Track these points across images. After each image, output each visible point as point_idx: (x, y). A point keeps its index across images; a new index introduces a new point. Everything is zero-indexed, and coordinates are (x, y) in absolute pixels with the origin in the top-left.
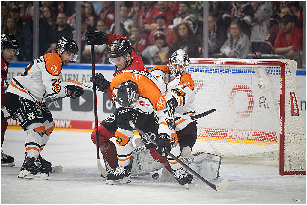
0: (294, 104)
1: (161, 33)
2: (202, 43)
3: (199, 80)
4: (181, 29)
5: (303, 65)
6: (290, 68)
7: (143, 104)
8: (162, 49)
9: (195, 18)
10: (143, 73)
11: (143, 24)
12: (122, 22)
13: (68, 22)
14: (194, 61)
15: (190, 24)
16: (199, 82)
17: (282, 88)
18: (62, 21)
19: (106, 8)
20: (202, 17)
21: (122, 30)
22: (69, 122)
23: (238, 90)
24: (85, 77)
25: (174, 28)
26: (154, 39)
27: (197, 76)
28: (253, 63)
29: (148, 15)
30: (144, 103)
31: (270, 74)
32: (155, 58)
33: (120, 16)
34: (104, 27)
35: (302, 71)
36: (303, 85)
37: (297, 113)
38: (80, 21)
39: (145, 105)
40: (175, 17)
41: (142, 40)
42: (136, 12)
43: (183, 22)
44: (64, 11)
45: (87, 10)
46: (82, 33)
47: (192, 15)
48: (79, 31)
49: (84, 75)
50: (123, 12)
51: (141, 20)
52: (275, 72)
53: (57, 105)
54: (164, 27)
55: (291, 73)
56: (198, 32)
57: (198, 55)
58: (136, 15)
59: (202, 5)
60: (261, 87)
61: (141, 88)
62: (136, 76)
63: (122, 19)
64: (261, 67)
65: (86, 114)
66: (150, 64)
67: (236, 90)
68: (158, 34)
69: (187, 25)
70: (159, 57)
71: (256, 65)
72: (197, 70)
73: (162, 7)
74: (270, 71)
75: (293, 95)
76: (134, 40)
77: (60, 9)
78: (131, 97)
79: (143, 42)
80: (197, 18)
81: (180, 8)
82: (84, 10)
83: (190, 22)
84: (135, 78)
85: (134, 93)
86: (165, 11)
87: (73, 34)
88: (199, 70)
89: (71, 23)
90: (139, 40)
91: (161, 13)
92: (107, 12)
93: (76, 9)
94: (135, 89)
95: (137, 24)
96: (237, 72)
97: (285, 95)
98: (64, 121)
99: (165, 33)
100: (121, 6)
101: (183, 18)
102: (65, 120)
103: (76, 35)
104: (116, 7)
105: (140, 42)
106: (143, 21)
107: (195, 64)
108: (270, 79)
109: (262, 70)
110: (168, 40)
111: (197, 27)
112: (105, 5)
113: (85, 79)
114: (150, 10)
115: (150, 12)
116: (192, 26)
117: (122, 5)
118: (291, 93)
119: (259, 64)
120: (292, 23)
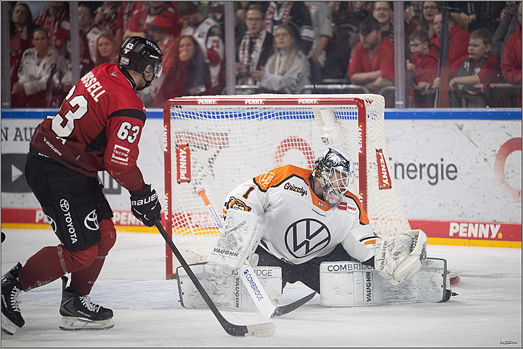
0: (382, 169)
5: (397, 103)
6: (374, 109)
14: (210, 101)
17: (361, 142)
23: (288, 148)
24: (20, 132)
28: (311, 101)
31: (341, 118)
35: (395, 113)
36: (397, 136)
37: (388, 183)
49: (18, 129)
52: (349, 116)
55: (375, 117)
60: (327, 141)
64: (325, 108)
65: (23, 196)
67: (284, 148)
71: (316, 104)
74: (340, 114)
75: (380, 154)
96: (284, 117)
97: (367, 155)
107: (213, 105)
108: (341, 127)
109: (326, 113)
113: (20, 136)
118: (377, 151)
119: (321, 103)
120: (377, 32)
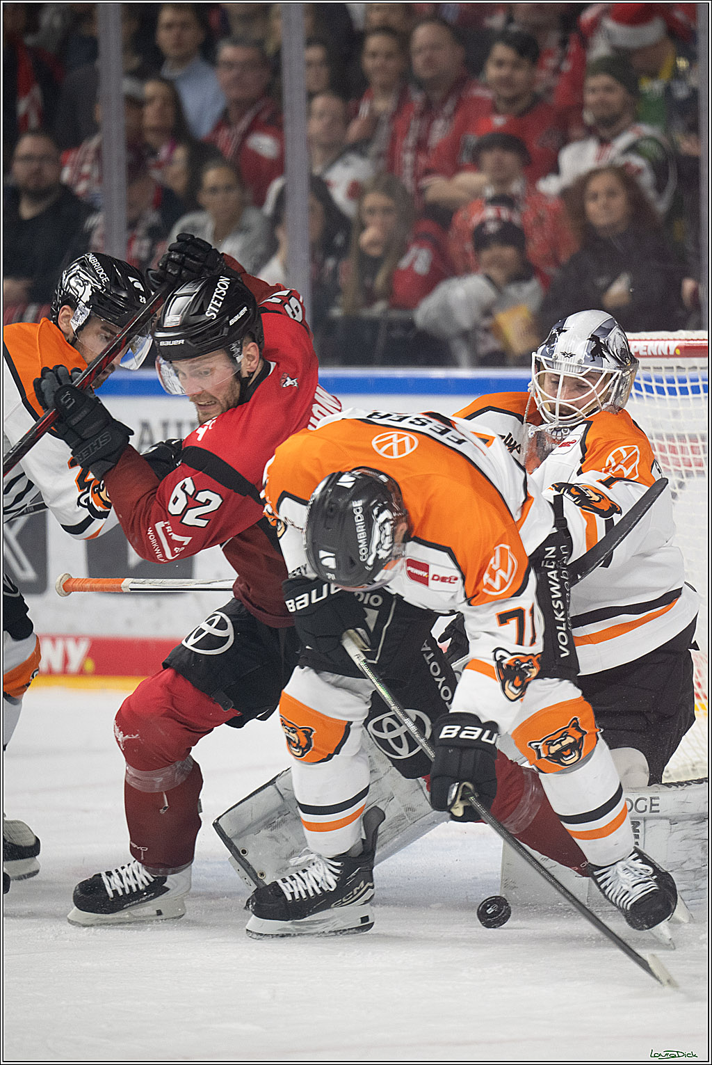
1: (505, 214)
2: (698, 257)
3: (686, 432)
4: (595, 197)
7: (425, 574)
8: (512, 290)
9: (663, 140)
10: (424, 424)
11: (417, 177)
12: (317, 170)
13: (66, 174)
14: (663, 346)
15: (639, 171)
16: (688, 444)
18: (38, 173)
19: (242, 105)
20: (693, 137)
21: (319, 207)
22: (84, 646)
25: (565, 193)
26: (469, 247)
27: (676, 414)
29: (439, 132)
30: (427, 571)
32: (481, 335)
33: (309, 141)
34: (234, 195)
38: (123, 168)
39: (431, 582)
40: (566, 141)
41: (414, 250)
42: (385, 118)
43: (604, 163)
44: (48, 125)
45: (151, 115)
46: (132, 225)
47: (646, 130)
48: (120, 215)
50: (326, 120)
51: (408, 158)
53: (22, 568)
54: (516, 187)
56: (676, 210)
57: (680, 313)
58: (384, 132)
59: (693, 81)
61: (413, 501)
62: (391, 440)
63: (318, 154)
65: (159, 605)
66: (454, 364)
68: (490, 220)
69: (625, 176)
70: (495, 330)
72: (677, 385)
73: (507, 93)
76: (375, 252)
77: (26, 117)
78: (375, 541)
79: (419, 260)
80: (672, 140)
81: (590, 98)
82: (141, 117)
83: (637, 162)
84: (389, 452)
85: (387, 520)
86: (522, 114)
87: (92, 229)
88: (689, 385)
89: (79, 181)
90: (403, 252)
91: (499, 121)
92: (243, 125)
93: (100, 113)
94: (390, 501)
95: (387, 178)
98: (60, 644)
99: (523, 215)
100: (311, 96)
101: (604, 142)
102: (65, 637)
103: (103, 237)
104: (287, 98)
105: (404, 263)
106: (415, 164)
107: (669, 356)
110: (535, 247)
111: (672, 184)
112: (234, 93)
114: (448, 108)
115: (450, 117)
116: (647, 179)
117: (315, 87)
